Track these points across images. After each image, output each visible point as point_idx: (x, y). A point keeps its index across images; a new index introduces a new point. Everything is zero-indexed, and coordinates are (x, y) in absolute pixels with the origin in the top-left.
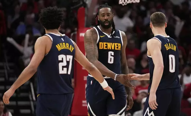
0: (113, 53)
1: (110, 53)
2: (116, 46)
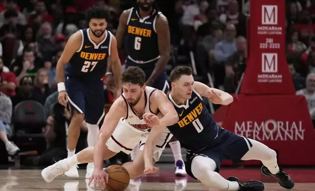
0: (140, 39)
1: (137, 38)
2: (145, 33)
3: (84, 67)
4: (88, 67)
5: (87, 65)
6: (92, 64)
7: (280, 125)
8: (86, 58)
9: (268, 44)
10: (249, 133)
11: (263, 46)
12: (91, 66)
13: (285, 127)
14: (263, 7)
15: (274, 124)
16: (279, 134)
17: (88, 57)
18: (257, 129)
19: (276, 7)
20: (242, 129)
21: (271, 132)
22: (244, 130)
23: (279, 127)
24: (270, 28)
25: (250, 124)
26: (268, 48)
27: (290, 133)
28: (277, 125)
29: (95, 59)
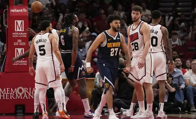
3: (111, 53)
4: (113, 52)
5: (112, 51)
6: (115, 50)
7: (26, 90)
8: (111, 47)
9: (19, 43)
10: (8, 95)
11: (15, 44)
12: (115, 51)
13: (29, 91)
14: (16, 21)
15: (23, 89)
16: (25, 95)
17: (112, 46)
18: (12, 93)
19: (23, 21)
20: (4, 93)
21: (21, 94)
22: (5, 93)
23: (25, 91)
24: (20, 34)
25: (8, 89)
26: (19, 45)
27: (31, 94)
28: (24, 90)
29: (116, 46)
